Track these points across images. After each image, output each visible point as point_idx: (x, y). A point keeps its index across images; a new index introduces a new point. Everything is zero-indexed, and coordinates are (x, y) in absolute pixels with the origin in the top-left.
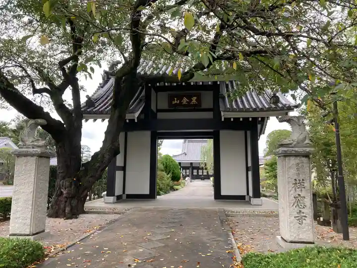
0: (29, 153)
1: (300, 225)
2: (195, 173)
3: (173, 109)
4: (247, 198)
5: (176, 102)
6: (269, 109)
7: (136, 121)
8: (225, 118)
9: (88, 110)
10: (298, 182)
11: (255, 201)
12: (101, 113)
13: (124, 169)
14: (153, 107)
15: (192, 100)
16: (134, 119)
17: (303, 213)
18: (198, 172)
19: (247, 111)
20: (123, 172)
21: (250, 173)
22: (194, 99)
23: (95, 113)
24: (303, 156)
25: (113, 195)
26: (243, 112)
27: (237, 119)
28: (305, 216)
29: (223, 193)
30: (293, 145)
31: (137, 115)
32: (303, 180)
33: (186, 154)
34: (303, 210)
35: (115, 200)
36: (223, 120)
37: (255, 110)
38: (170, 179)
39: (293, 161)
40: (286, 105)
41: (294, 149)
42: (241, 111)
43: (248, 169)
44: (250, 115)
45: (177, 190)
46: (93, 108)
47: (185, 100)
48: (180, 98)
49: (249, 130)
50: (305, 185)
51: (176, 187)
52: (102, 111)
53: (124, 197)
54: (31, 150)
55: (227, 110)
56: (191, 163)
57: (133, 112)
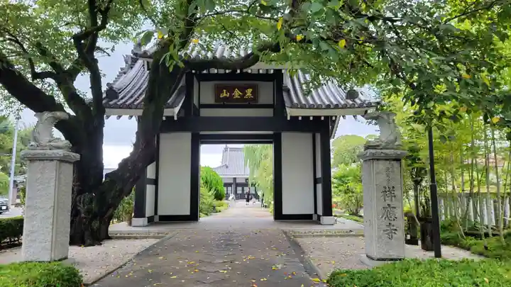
0: (47, 156)
1: (389, 240)
2: (239, 191)
3: (222, 103)
4: (315, 218)
5: (225, 95)
6: (345, 107)
7: (176, 119)
8: (291, 117)
9: (111, 103)
10: (387, 189)
11: (325, 219)
12: (129, 107)
13: (155, 182)
14: (195, 102)
15: (246, 94)
16: (173, 117)
17: (393, 226)
18: (243, 190)
19: (319, 107)
20: (154, 186)
21: (319, 186)
22: (249, 91)
23: (120, 107)
24: (394, 160)
25: (144, 216)
26: (314, 108)
27: (306, 118)
28: (396, 230)
29: (285, 211)
30: (381, 147)
31: (177, 110)
32: (393, 187)
33: (227, 167)
34: (393, 223)
35: (146, 223)
36: (289, 118)
37: (328, 107)
38: (213, 197)
39: (382, 166)
40: (365, 101)
41: (384, 151)
42: (311, 107)
43: (316, 181)
44: (323, 113)
45: (220, 211)
46: (116, 100)
47: (237, 93)
48: (231, 90)
49: (318, 131)
50: (396, 193)
51: (218, 208)
52: (130, 104)
53: (157, 219)
54: (49, 152)
55: (293, 106)
56: (235, 179)
57: (172, 106)
